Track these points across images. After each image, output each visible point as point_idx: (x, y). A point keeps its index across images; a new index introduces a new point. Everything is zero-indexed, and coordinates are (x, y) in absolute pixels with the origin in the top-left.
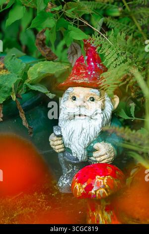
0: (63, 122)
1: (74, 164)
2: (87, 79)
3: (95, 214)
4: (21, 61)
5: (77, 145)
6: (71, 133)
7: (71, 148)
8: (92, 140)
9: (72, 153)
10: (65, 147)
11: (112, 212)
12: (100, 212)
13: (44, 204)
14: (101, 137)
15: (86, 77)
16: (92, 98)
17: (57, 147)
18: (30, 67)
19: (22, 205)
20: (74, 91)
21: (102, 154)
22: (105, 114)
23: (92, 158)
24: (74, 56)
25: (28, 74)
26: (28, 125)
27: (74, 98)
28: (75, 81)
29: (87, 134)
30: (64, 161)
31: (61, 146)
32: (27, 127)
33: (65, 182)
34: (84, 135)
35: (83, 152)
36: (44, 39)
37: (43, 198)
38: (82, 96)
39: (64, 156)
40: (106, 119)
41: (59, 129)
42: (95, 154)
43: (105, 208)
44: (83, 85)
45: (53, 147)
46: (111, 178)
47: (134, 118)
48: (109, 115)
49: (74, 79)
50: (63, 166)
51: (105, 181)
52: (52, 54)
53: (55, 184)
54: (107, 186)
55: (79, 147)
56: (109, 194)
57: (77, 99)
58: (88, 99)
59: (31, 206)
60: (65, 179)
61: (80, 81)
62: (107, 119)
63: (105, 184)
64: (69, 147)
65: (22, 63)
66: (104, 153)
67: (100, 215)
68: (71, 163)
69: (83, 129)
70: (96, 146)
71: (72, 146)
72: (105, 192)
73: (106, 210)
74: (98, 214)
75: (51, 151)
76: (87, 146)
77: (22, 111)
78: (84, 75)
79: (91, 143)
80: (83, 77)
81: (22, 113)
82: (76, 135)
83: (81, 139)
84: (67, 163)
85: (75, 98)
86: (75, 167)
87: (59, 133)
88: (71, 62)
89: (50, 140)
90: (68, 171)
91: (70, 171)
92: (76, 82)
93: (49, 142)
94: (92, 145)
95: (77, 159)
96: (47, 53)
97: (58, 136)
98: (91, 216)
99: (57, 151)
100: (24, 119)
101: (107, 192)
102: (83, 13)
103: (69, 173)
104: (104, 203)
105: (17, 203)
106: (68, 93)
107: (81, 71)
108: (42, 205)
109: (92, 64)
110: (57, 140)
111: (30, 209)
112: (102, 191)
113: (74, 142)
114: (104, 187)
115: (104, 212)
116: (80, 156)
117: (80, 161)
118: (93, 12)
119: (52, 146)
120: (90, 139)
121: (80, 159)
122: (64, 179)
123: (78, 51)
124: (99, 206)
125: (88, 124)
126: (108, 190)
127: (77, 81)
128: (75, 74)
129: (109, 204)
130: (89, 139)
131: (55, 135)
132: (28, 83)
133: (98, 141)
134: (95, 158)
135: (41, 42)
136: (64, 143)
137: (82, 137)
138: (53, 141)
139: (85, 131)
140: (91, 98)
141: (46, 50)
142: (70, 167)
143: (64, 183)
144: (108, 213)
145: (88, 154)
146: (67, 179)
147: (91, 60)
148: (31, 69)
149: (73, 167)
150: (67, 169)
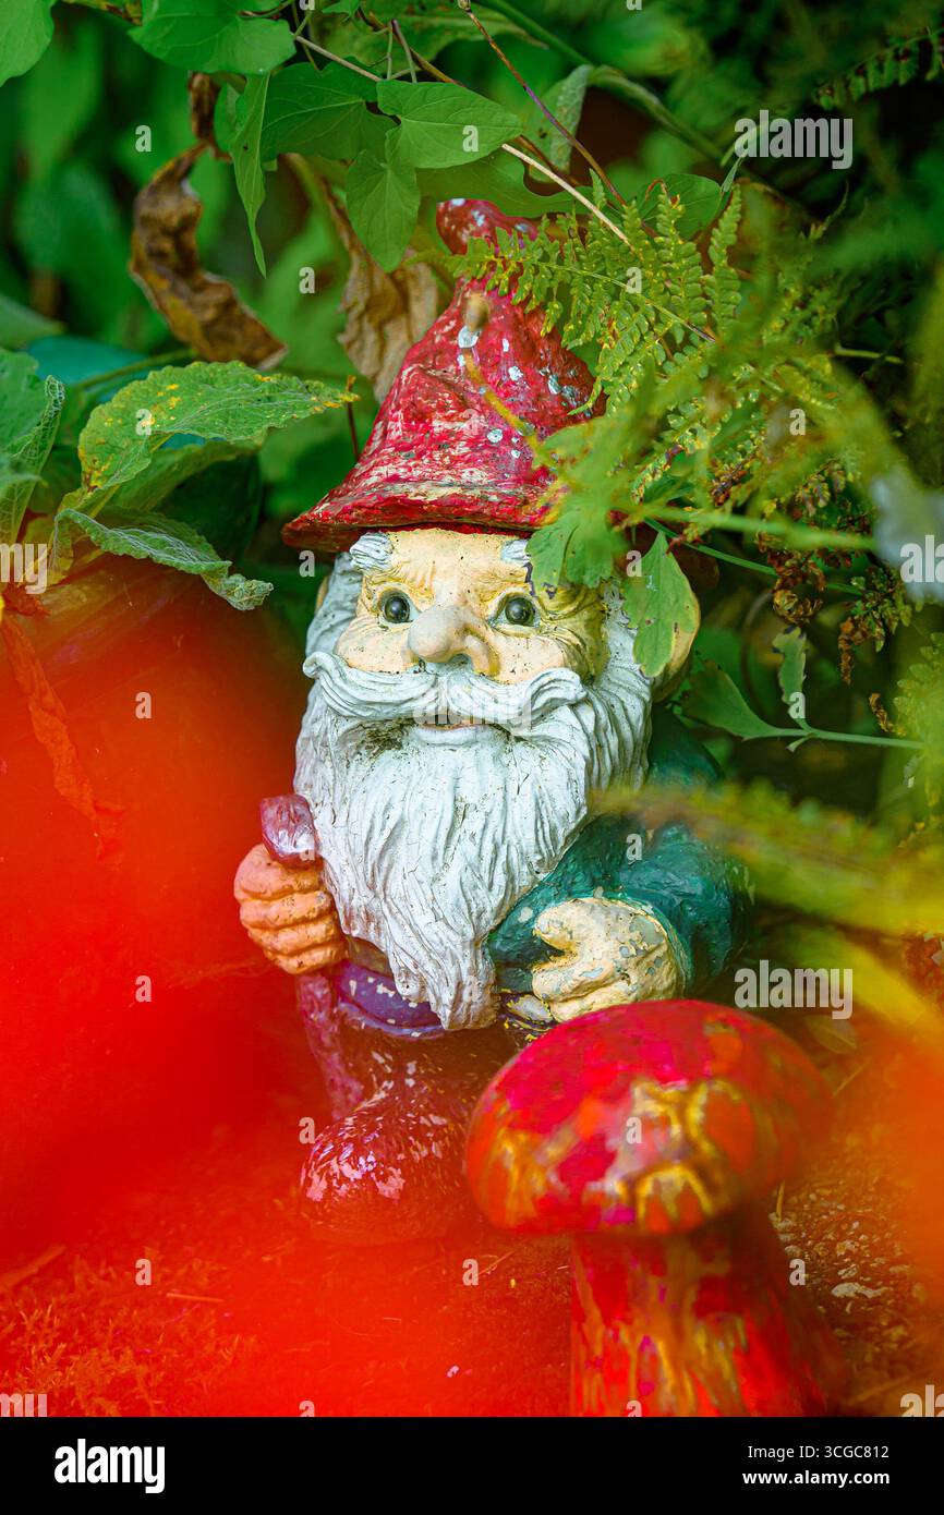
0: (327, 771)
1: (402, 1052)
2: (478, 475)
3: (624, 1335)
4: (34, 366)
5: (423, 919)
6: (378, 842)
7: (384, 944)
8: (524, 881)
9: (388, 978)
10: (340, 939)
11: (740, 1324)
12: (663, 1321)
13: (209, 1321)
14: (585, 862)
15: (471, 462)
16: (520, 600)
17: (287, 939)
18: (93, 404)
19: (65, 1334)
20: (394, 560)
21: (596, 976)
22: (610, 709)
23: (526, 1006)
24: (389, 329)
25: (81, 453)
26: (88, 796)
27: (397, 608)
28: (397, 490)
29: (488, 847)
30: (335, 1028)
31: (319, 931)
32: (88, 808)
33: (347, 1170)
34: (470, 849)
35: (466, 965)
36: (188, 223)
37: (203, 1282)
38: (447, 590)
39: (339, 994)
40: (613, 741)
41: (301, 818)
42: (545, 979)
43: (691, 1296)
44: (457, 518)
45: (264, 938)
46: (736, 1097)
47: (806, 731)
48: (636, 710)
49: (395, 479)
50: (334, 1064)
51: (695, 1114)
52: (243, 321)
53: (281, 1188)
54: (706, 1147)
55: (434, 932)
56: (725, 1199)
57: (413, 613)
58: (492, 607)
59: (122, 1336)
60: (348, 1152)
61: (434, 493)
62: (622, 743)
63: (695, 1132)
64: (372, 936)
65: (36, 381)
66: (608, 967)
67: (661, 1347)
68: (384, 1043)
69: (460, 813)
70: (552, 921)
71: (391, 925)
72: (697, 1187)
73: (701, 1310)
74: (647, 1341)
75: (250, 963)
76: (489, 921)
77: (49, 699)
78: (461, 448)
79: (515, 907)
80: (455, 460)
81: (52, 712)
82: (412, 855)
83: (452, 877)
84: (355, 1043)
85: (404, 605)
86: (411, 1068)
87: (303, 845)
88: (366, 367)
89: (239, 895)
90: (367, 1094)
91: (380, 1096)
92: (404, 499)
93: (236, 906)
94: (525, 914)
95: (424, 1015)
96: (210, 314)
97: (293, 864)
98: (598, 1351)
99: (290, 965)
100: (62, 751)
101: (711, 1188)
102: (445, 40)
103: (374, 1112)
104: (687, 1265)
105: (28, 1323)
106: (357, 572)
107: (438, 425)
108: (192, 1331)
109: (515, 373)
110: (286, 892)
111: (117, 1355)
112: (671, 1184)
113: (405, 899)
114: (687, 1152)
115: (688, 1321)
116: (447, 997)
117: (445, 1025)
118: (512, 28)
119: (254, 933)
120: (511, 880)
121: (444, 1014)
122: (337, 1152)
123: (413, 293)
124: (654, 1282)
125: (493, 778)
126: (718, 1177)
127: (413, 492)
128: (400, 447)
129: (720, 1268)
130: (500, 879)
131: (274, 855)
132: (86, 510)
133: (565, 889)
134: (549, 1001)
135: (167, 245)
136: (333, 908)
137: (457, 865)
138: (256, 896)
139: (474, 823)
140: (507, 602)
141: (199, 298)
142: (377, 1066)
143: (344, 1179)
144: (717, 1330)
145: (498, 981)
146: (360, 1150)
147: (506, 345)
148: (102, 420)
149: (399, 1073)
150: (357, 1087)
